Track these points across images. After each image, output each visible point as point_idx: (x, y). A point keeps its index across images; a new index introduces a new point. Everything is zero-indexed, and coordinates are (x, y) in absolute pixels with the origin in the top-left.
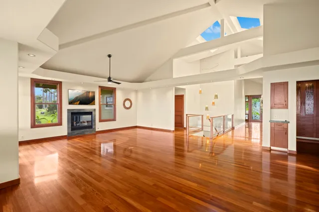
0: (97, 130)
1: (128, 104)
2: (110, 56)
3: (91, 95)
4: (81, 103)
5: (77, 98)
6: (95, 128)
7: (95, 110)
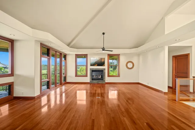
0: (106, 82)
1: (130, 65)
2: (104, 34)
3: (103, 60)
4: (98, 65)
5: (96, 62)
6: (105, 80)
7: (105, 69)
